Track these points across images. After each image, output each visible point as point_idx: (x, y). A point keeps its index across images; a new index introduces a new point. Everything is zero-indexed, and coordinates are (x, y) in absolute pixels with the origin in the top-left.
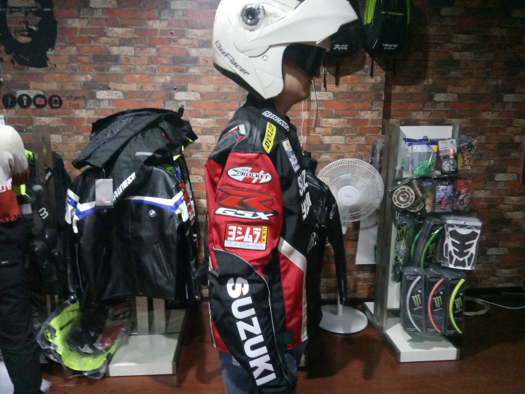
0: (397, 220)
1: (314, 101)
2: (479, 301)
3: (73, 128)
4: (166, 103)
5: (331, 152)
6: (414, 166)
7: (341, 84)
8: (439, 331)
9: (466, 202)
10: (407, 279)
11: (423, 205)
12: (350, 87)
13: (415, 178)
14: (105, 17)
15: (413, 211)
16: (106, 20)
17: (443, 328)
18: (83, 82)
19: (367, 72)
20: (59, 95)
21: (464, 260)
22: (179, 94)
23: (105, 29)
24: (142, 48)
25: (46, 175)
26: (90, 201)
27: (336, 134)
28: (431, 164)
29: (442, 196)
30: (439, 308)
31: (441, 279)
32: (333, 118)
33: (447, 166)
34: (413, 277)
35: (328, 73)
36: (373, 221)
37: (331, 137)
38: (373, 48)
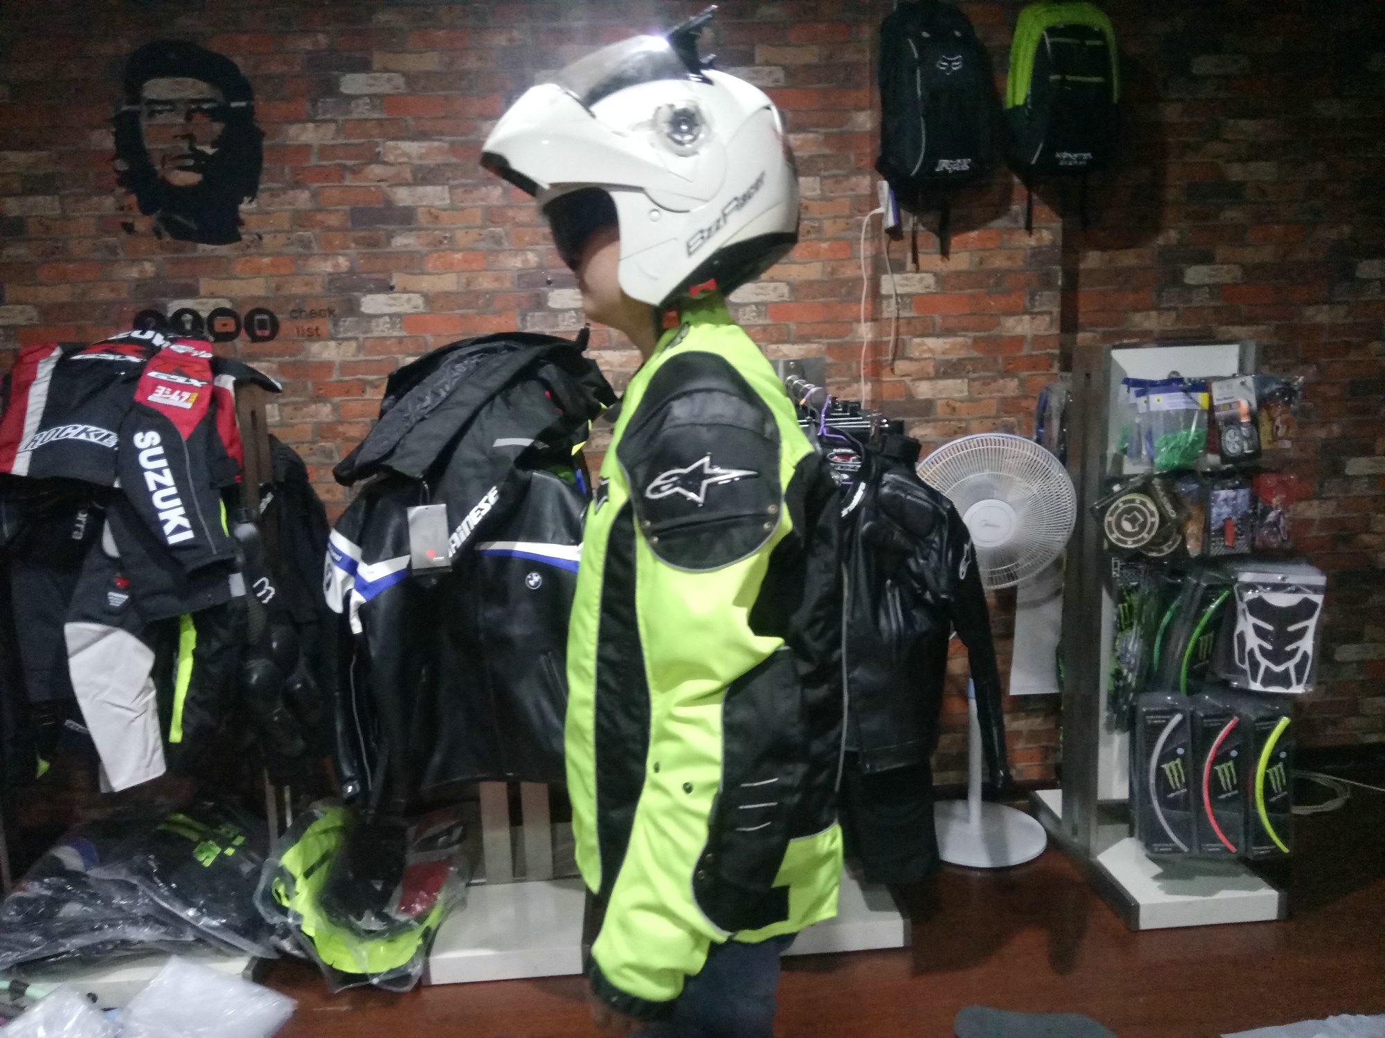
0: (1116, 578)
1: (889, 297)
2: (1322, 779)
3: (305, 388)
4: (528, 318)
5: (936, 420)
6: (1156, 444)
7: (957, 253)
8: (1233, 849)
9: (1284, 528)
10: (1149, 722)
11: (1180, 538)
12: (977, 259)
13: (1158, 473)
14: (376, 116)
15: (1154, 554)
16: (380, 122)
17: (1242, 840)
18: (330, 274)
19: (1017, 222)
20: (270, 307)
21: (1287, 671)
22: (559, 295)
23: (378, 146)
24: (468, 189)
25: (261, 502)
26: (386, 559)
27: (946, 375)
28: (1196, 438)
29: (1225, 516)
30: (1228, 791)
31: (1232, 718)
32: (938, 336)
33: (1233, 443)
34: (1165, 717)
35: (921, 228)
36: (1049, 585)
37: (934, 382)
38: (1033, 162)
